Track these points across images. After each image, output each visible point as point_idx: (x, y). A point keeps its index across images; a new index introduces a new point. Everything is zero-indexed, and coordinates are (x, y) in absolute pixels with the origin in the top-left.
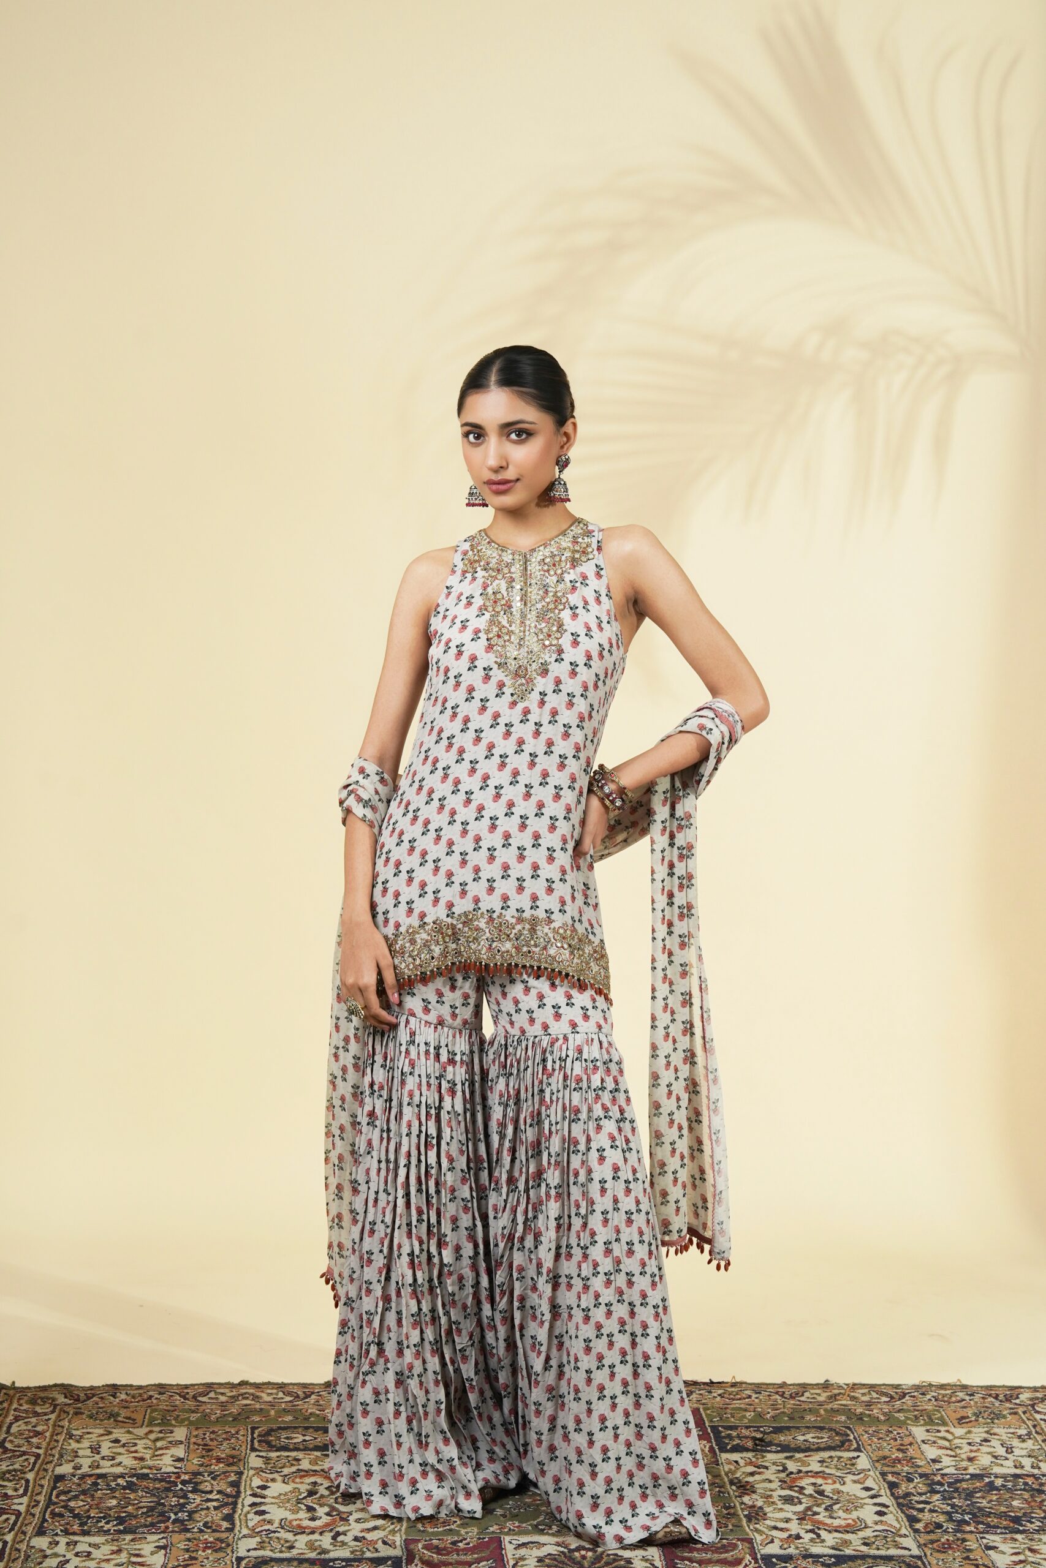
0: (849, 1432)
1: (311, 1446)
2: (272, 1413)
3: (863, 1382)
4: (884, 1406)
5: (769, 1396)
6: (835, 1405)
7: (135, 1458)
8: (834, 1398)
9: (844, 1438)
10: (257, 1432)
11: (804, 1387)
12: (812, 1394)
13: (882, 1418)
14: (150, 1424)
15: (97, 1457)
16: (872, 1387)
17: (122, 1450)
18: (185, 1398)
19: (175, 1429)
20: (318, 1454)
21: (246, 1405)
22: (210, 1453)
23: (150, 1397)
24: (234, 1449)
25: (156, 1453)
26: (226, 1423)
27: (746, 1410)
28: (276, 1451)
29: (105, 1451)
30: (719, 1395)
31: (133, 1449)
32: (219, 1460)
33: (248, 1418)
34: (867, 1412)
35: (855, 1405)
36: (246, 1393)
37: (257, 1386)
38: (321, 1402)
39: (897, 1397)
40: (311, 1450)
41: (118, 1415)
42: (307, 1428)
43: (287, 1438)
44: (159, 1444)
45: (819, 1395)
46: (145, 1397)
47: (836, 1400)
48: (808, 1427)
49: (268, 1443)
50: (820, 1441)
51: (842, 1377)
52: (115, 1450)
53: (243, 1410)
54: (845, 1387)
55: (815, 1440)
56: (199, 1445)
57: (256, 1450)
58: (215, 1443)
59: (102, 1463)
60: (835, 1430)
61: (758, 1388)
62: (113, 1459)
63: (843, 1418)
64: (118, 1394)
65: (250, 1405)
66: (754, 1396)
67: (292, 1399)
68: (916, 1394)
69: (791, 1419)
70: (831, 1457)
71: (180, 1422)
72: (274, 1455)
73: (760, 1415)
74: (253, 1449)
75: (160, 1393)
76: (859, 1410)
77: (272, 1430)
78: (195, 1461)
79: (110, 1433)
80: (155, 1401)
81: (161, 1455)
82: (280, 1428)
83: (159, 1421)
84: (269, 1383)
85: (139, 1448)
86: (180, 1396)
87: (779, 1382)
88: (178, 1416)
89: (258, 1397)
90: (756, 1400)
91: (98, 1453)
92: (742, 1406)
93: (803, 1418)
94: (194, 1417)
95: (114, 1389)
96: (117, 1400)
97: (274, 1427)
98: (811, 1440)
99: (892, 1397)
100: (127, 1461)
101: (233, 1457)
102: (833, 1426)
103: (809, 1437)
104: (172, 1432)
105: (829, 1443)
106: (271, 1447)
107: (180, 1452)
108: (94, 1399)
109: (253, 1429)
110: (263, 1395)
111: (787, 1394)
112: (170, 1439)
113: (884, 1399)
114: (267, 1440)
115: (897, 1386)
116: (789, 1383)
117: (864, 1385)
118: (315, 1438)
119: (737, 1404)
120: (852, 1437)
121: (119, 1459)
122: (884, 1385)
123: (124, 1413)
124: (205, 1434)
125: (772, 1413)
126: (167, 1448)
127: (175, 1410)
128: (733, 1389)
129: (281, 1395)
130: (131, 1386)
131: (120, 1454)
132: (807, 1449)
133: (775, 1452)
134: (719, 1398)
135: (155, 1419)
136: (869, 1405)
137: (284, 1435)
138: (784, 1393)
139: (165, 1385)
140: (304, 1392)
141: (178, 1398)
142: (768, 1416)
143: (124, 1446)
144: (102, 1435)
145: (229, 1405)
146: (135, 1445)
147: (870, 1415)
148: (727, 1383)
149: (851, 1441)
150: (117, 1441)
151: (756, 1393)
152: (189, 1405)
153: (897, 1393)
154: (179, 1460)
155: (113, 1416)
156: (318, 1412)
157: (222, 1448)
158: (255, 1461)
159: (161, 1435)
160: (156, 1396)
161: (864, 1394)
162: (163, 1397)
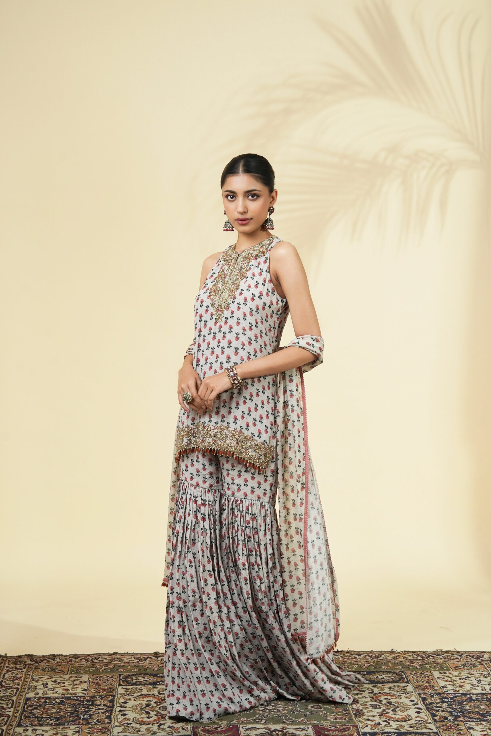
0: (403, 674)
1: (148, 683)
2: (129, 667)
3: (409, 650)
4: (419, 662)
5: (365, 657)
6: (396, 661)
7: (64, 689)
8: (396, 658)
9: (401, 677)
10: (122, 677)
11: (382, 653)
12: (385, 656)
13: (419, 667)
14: (71, 673)
15: (46, 689)
16: (414, 652)
17: (58, 686)
18: (87, 661)
19: (83, 676)
20: (151, 687)
21: (116, 664)
22: (100, 687)
23: (71, 660)
24: (111, 685)
25: (74, 687)
26: (107, 672)
27: (354, 664)
28: (131, 685)
29: (50, 686)
30: (341, 657)
31: (63, 685)
32: (104, 690)
33: (118, 670)
34: (412, 664)
35: (406, 661)
36: (116, 658)
37: (122, 655)
38: (152, 662)
39: (426, 657)
40: (148, 685)
41: (56, 669)
42: (145, 674)
43: (136, 679)
44: (75, 683)
45: (388, 656)
46: (69, 660)
47: (397, 659)
48: (383, 672)
49: (127, 682)
50: (389, 678)
51: (399, 648)
52: (54, 686)
53: (115, 666)
54: (401, 653)
55: (387, 678)
56: (94, 683)
57: (122, 685)
58: (102, 682)
59: (48, 692)
60: (396, 673)
61: (360, 653)
62: (54, 690)
63: (400, 667)
64: (56, 659)
65: (118, 664)
66: (358, 657)
67: (138, 660)
68: (434, 655)
69: (375, 668)
70: (394, 686)
71: (85, 672)
72: (130, 687)
73: (361, 666)
74: (120, 685)
75: (76, 659)
76: (408, 664)
77: (129, 676)
78: (93, 691)
79: (52, 678)
80: (73, 662)
81: (76, 688)
82: (133, 675)
83: (75, 672)
84: (127, 653)
85: (66, 684)
86: (85, 660)
87: (370, 650)
88: (84, 669)
89: (122, 660)
90: (359, 659)
91: (47, 687)
92: (352, 662)
93: (381, 667)
94: (92, 670)
95: (54, 657)
96: (55, 662)
97: (130, 674)
98: (385, 678)
99: (423, 657)
100: (60, 691)
101: (111, 689)
102: (396, 671)
103: (384, 676)
104: (81, 677)
105: (393, 679)
106: (129, 684)
107: (85, 686)
108: (44, 661)
109: (120, 675)
110: (125, 659)
111: (373, 656)
112: (80, 680)
113: (420, 658)
114: (126, 680)
115: (426, 652)
116: (374, 651)
117: (410, 651)
118: (150, 679)
119: (350, 661)
120: (404, 676)
121: (56, 690)
122: (419, 651)
123: (58, 668)
124: (97, 678)
125: (366, 665)
126: (79, 685)
127: (83, 666)
128: (348, 654)
129: (133, 659)
130: (62, 655)
131: (57, 687)
132: (383, 682)
133: (368, 684)
134: (341, 659)
135: (73, 671)
136: (412, 661)
137: (135, 678)
138: (372, 655)
139: (78, 654)
140: (144, 657)
141: (84, 661)
142: (365, 667)
143: (58, 683)
144: (48, 679)
145: (108, 664)
146: (64, 683)
147: (413, 666)
148: (345, 651)
149: (404, 678)
150: (55, 681)
151: (359, 656)
152: (90, 664)
153: (426, 655)
154: (85, 690)
155: (53, 669)
156: (150, 667)
157: (105, 684)
158: (121, 690)
159: (76, 678)
160: (74, 660)
161: (410, 656)
162: (77, 660)
